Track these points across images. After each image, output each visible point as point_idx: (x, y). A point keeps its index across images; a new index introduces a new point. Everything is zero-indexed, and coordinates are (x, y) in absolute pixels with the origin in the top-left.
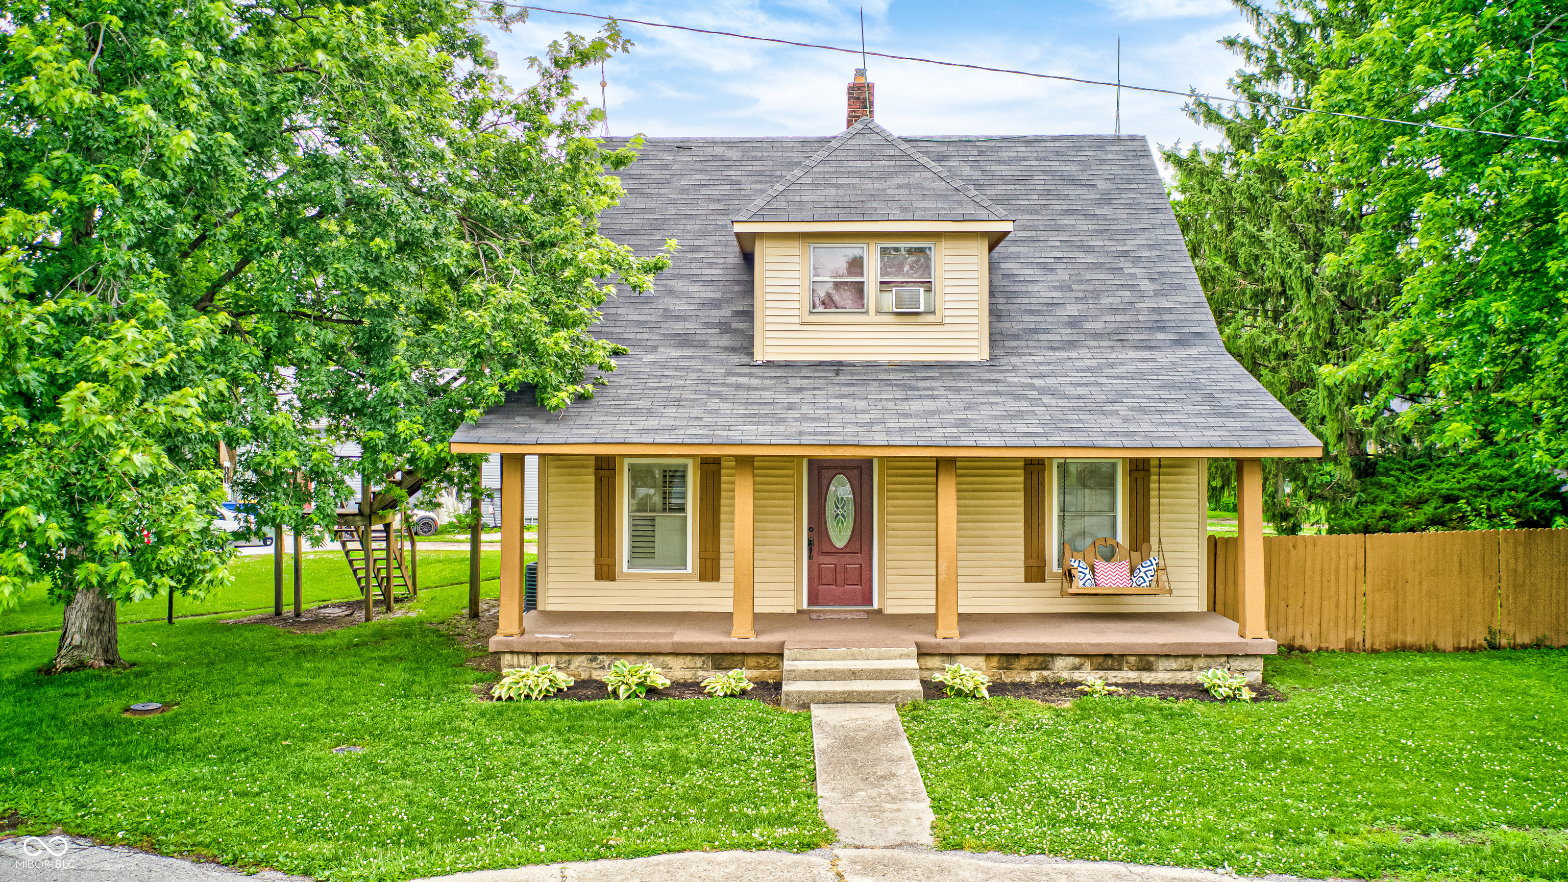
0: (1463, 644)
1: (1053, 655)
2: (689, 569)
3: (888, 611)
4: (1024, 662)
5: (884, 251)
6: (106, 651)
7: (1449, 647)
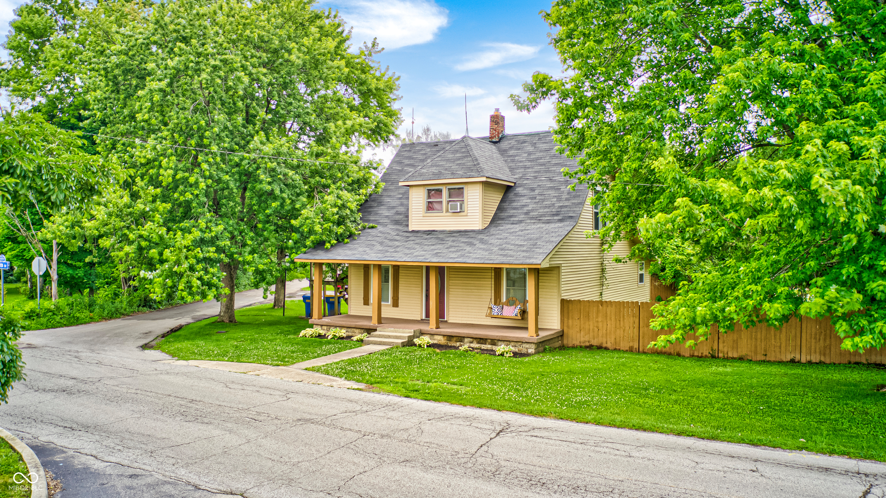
0: (696, 354)
1: (464, 337)
2: (390, 303)
3: (450, 321)
4: (455, 339)
5: (449, 189)
6: (230, 318)
7: (687, 354)
